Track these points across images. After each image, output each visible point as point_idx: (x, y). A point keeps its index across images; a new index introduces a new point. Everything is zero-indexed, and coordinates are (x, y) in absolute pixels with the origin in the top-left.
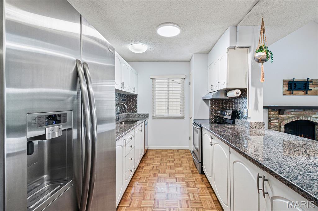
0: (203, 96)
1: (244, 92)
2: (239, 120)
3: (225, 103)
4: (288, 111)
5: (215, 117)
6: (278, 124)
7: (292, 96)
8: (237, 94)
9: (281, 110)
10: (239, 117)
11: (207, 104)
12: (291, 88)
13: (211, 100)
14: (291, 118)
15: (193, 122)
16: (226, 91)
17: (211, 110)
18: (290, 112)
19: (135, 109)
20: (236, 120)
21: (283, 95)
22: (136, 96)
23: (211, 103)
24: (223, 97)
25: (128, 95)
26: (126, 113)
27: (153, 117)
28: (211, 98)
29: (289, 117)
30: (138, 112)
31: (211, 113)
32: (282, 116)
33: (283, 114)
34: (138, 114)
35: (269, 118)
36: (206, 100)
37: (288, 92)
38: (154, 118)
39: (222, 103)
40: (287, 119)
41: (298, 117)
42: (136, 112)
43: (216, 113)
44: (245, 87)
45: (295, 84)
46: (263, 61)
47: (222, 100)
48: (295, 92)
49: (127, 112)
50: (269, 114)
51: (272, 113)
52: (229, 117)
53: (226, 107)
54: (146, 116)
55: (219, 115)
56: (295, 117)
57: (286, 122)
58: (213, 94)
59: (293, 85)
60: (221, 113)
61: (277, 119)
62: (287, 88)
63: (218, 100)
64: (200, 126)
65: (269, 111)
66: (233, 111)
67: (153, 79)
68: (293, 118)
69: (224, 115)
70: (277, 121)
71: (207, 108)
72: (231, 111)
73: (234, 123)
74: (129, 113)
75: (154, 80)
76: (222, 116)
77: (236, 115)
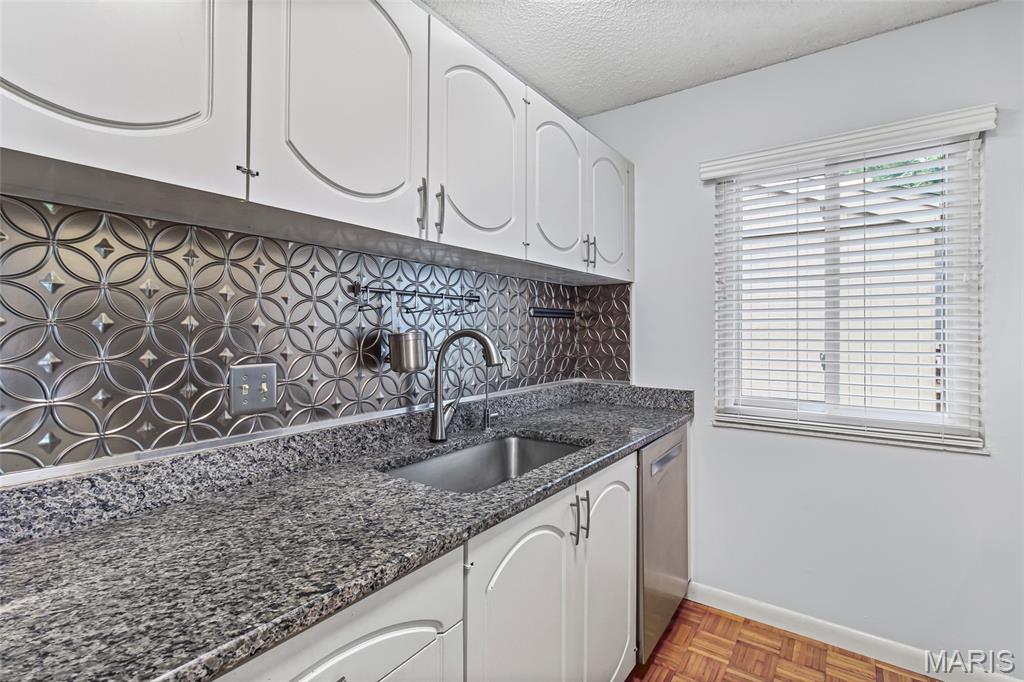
19: (617, 359)
22: (622, 289)
25: (584, 289)
26: (577, 380)
27: (724, 411)
30: (635, 381)
34: (634, 390)
38: (727, 420)
42: (624, 375)
49: (581, 376)
54: (679, 404)
67: (718, 182)
74: (590, 381)
75: (725, 189)
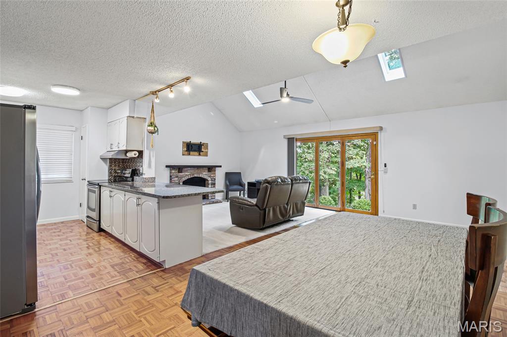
0: (101, 154)
1: (141, 153)
2: (137, 177)
3: (125, 162)
4: (186, 169)
5: (115, 177)
6: (177, 181)
7: (189, 157)
8: (135, 155)
9: (180, 169)
10: (138, 174)
11: (106, 163)
12: (189, 149)
13: (110, 159)
14: (188, 175)
15: (87, 183)
16: (126, 151)
17: (110, 169)
18: (187, 170)
20: (135, 177)
21: (183, 155)
23: (110, 162)
24: (124, 157)
28: (111, 157)
29: (187, 175)
31: (110, 173)
32: (181, 174)
33: (181, 172)
35: (171, 176)
36: (103, 159)
37: (186, 153)
39: (123, 162)
40: (185, 177)
41: (193, 175)
43: (116, 172)
44: (142, 150)
45: (191, 146)
46: (152, 133)
47: (123, 159)
48: (191, 153)
50: (170, 173)
51: (173, 171)
52: (129, 175)
53: (127, 166)
55: (119, 175)
56: (190, 174)
57: (184, 179)
58: (113, 153)
59: (190, 147)
60: (122, 173)
61: (177, 177)
62: (185, 149)
63: (119, 159)
64: (98, 185)
65: (170, 170)
66: (132, 170)
68: (189, 176)
69: (124, 174)
70: (177, 179)
71: (105, 168)
72: (131, 170)
73: (133, 180)
76: (122, 175)
77: (135, 173)
